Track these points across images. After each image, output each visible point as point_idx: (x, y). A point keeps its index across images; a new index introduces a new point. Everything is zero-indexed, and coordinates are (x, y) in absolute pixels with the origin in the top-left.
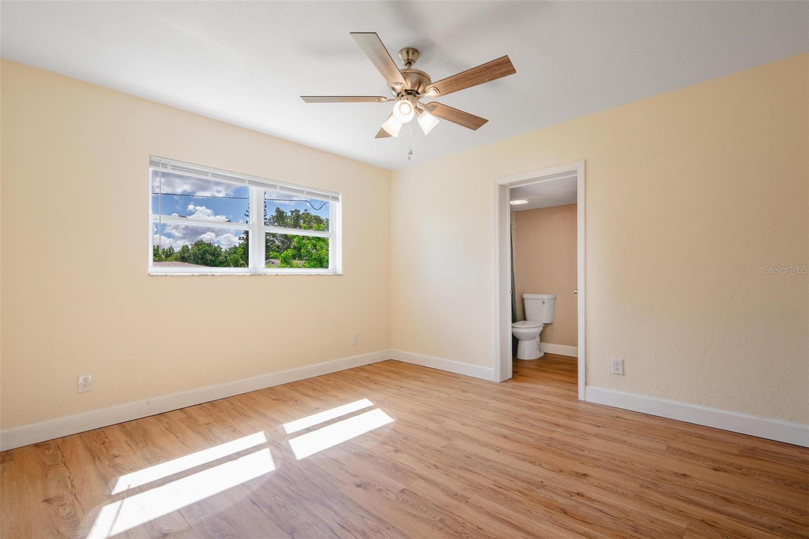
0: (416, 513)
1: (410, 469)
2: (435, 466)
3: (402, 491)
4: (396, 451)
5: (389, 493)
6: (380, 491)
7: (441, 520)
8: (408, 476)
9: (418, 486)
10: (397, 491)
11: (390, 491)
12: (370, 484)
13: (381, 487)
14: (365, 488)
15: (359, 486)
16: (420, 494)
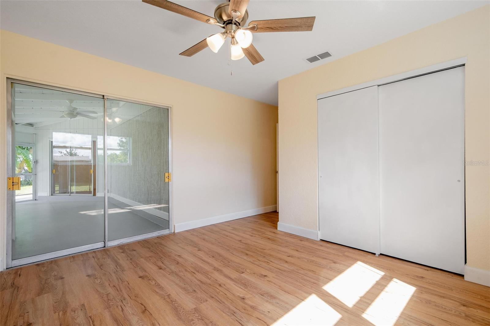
0: (239, 265)
1: (236, 284)
2: (220, 285)
3: (243, 273)
4: (244, 299)
5: (249, 272)
6: (254, 273)
7: (229, 262)
8: (239, 280)
9: (234, 275)
10: (245, 273)
11: (249, 273)
12: (260, 277)
13: (254, 275)
14: (262, 275)
15: (266, 276)
16: (235, 271)
